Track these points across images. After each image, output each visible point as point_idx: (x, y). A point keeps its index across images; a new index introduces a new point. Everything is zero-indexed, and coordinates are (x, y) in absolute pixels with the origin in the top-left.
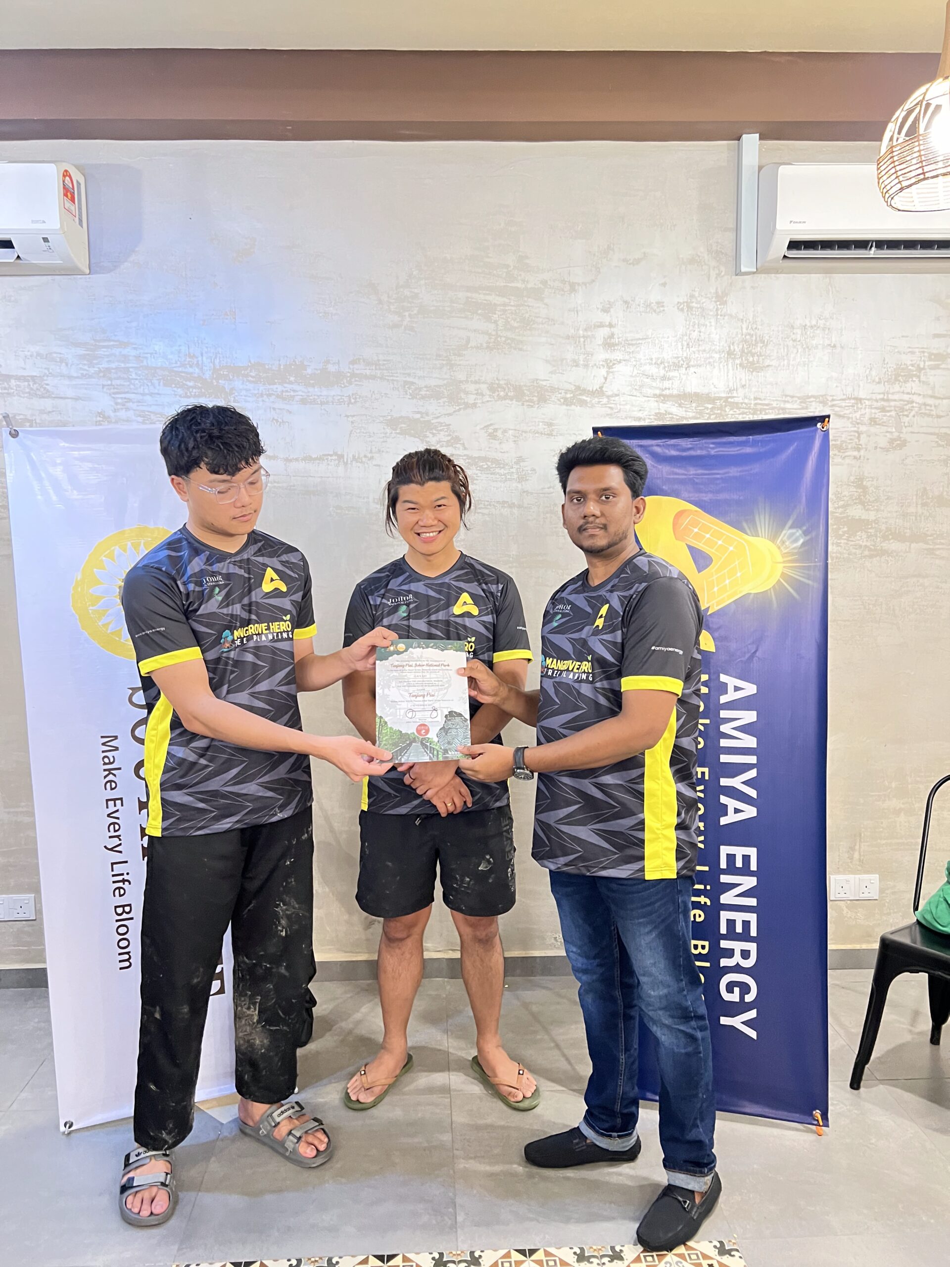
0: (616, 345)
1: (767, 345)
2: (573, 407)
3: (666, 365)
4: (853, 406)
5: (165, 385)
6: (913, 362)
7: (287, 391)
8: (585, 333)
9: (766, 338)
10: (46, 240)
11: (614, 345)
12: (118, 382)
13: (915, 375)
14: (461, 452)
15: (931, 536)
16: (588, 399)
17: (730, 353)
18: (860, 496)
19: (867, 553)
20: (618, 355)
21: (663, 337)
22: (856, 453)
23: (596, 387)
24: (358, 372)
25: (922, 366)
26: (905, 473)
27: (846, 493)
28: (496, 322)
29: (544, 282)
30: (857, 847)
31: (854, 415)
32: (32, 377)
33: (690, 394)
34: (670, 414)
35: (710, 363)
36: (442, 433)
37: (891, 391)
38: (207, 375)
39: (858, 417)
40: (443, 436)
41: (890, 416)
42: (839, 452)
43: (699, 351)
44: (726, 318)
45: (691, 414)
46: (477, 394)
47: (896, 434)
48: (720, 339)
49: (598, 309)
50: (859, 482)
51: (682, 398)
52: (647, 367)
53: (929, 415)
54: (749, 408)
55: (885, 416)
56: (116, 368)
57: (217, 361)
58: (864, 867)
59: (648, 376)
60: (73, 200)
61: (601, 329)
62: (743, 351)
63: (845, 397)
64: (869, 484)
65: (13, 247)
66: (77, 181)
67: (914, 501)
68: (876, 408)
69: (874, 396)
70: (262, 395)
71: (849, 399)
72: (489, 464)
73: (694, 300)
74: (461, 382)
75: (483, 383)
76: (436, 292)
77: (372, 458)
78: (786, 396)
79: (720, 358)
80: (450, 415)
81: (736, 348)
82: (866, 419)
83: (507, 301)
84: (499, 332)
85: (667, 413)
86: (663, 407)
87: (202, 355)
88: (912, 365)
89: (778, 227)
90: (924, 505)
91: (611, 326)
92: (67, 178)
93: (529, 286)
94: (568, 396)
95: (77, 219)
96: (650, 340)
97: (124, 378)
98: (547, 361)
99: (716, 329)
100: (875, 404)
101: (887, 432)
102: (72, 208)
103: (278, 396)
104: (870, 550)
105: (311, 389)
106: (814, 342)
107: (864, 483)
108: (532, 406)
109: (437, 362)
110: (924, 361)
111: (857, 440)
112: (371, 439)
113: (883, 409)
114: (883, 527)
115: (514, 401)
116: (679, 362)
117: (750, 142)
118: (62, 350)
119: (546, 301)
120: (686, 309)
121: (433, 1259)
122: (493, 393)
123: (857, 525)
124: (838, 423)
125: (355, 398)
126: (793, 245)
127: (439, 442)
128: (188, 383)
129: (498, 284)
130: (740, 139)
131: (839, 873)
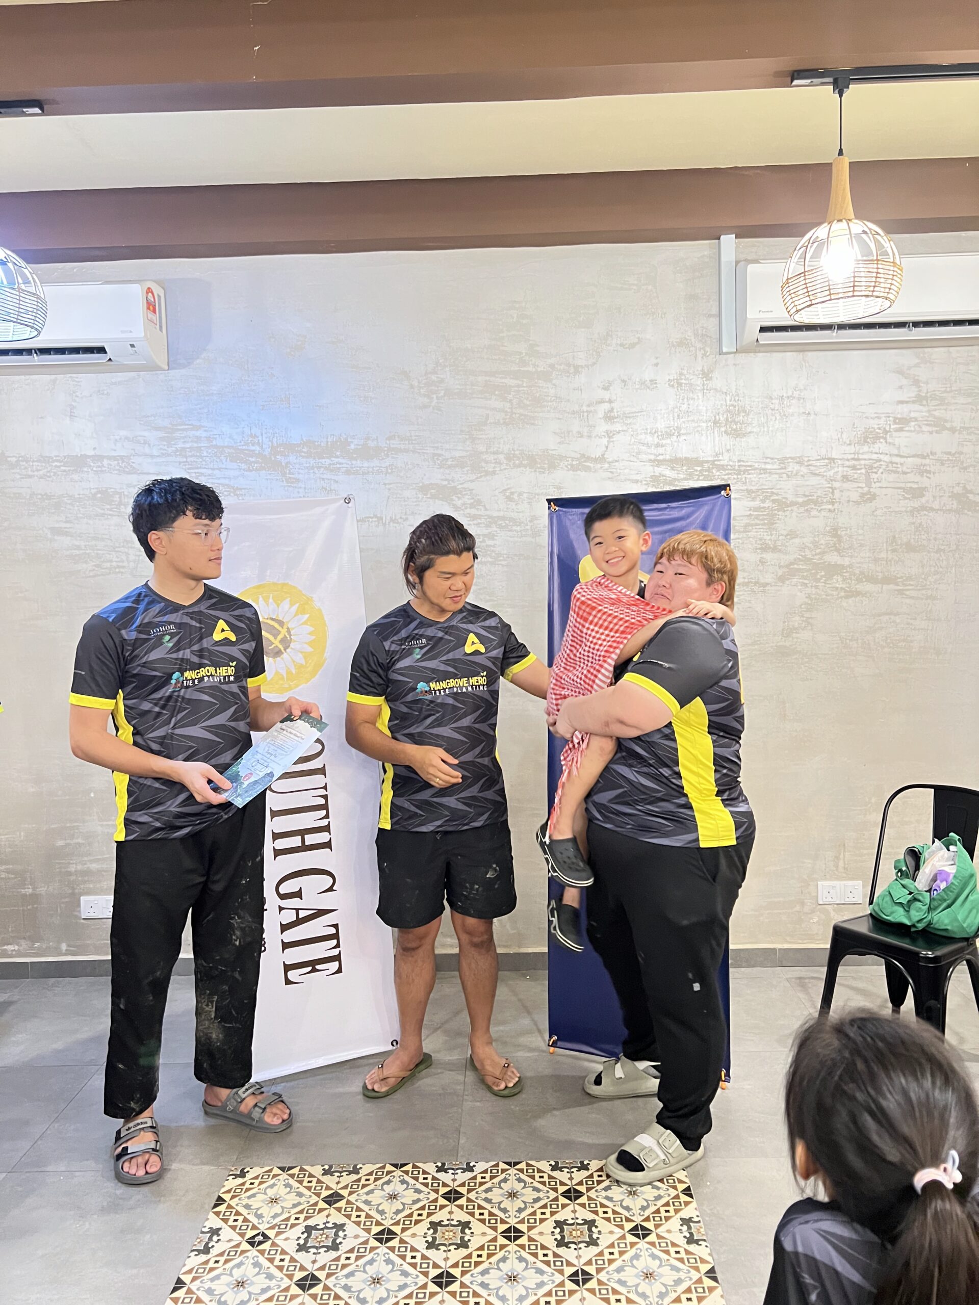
0: (616, 418)
1: (748, 415)
2: (579, 472)
3: (660, 434)
5: (231, 461)
6: (880, 426)
7: (334, 464)
8: (589, 409)
9: (748, 408)
10: (132, 346)
11: (613, 418)
12: (192, 459)
13: (882, 437)
14: (482, 512)
15: (902, 577)
16: (592, 465)
17: (715, 422)
18: (835, 544)
19: (843, 594)
20: (618, 427)
21: (657, 410)
22: (830, 507)
23: (599, 454)
24: (392, 446)
25: (888, 429)
26: (875, 524)
27: (822, 542)
28: (511, 401)
29: (552, 366)
30: (842, 856)
31: (828, 473)
32: (122, 457)
33: (681, 459)
34: (663, 476)
35: (698, 431)
36: (467, 497)
37: (861, 452)
38: (267, 452)
39: (832, 475)
40: (467, 500)
41: (860, 473)
42: (815, 505)
43: (688, 421)
44: (712, 391)
45: (682, 476)
46: (495, 463)
47: (866, 489)
48: (707, 410)
49: (599, 387)
50: (834, 532)
51: (674, 462)
52: (643, 436)
53: (896, 472)
54: (734, 469)
55: (856, 473)
56: (192, 448)
57: (275, 440)
58: (849, 875)
59: (643, 444)
60: (154, 311)
61: (603, 404)
62: (727, 420)
63: (819, 457)
64: (843, 533)
65: (106, 352)
66: (158, 295)
67: (885, 547)
68: (848, 467)
69: (846, 457)
70: (313, 468)
71: (823, 459)
72: (507, 522)
73: (683, 377)
74: (482, 453)
75: (501, 453)
76: (459, 377)
77: (406, 519)
78: (767, 458)
79: (707, 427)
80: (472, 481)
81: (721, 417)
82: (839, 477)
83: (520, 383)
84: (514, 410)
85: (661, 475)
86: (658, 470)
87: (262, 435)
88: (879, 429)
89: (748, 316)
90: (894, 551)
91: (610, 401)
92: (150, 294)
93: (539, 369)
94: (574, 463)
95: (158, 327)
96: (645, 413)
97: (197, 456)
98: (555, 433)
99: (702, 401)
100: (847, 463)
101: (858, 487)
102: (154, 318)
103: (326, 468)
104: (846, 591)
105: (354, 462)
106: (791, 411)
107: (839, 533)
108: (543, 473)
109: (460, 437)
110: (890, 425)
111: (831, 495)
112: (406, 503)
113: (854, 468)
114: (857, 572)
115: (528, 468)
116: (671, 431)
117: (728, 240)
118: (146, 434)
119: (554, 382)
120: (676, 385)
121: (437, 1166)
122: (510, 461)
123: (834, 570)
124: (814, 481)
125: (392, 469)
126: (763, 329)
127: (464, 504)
128: (250, 459)
129: (512, 369)
130: (719, 239)
131: (826, 879)
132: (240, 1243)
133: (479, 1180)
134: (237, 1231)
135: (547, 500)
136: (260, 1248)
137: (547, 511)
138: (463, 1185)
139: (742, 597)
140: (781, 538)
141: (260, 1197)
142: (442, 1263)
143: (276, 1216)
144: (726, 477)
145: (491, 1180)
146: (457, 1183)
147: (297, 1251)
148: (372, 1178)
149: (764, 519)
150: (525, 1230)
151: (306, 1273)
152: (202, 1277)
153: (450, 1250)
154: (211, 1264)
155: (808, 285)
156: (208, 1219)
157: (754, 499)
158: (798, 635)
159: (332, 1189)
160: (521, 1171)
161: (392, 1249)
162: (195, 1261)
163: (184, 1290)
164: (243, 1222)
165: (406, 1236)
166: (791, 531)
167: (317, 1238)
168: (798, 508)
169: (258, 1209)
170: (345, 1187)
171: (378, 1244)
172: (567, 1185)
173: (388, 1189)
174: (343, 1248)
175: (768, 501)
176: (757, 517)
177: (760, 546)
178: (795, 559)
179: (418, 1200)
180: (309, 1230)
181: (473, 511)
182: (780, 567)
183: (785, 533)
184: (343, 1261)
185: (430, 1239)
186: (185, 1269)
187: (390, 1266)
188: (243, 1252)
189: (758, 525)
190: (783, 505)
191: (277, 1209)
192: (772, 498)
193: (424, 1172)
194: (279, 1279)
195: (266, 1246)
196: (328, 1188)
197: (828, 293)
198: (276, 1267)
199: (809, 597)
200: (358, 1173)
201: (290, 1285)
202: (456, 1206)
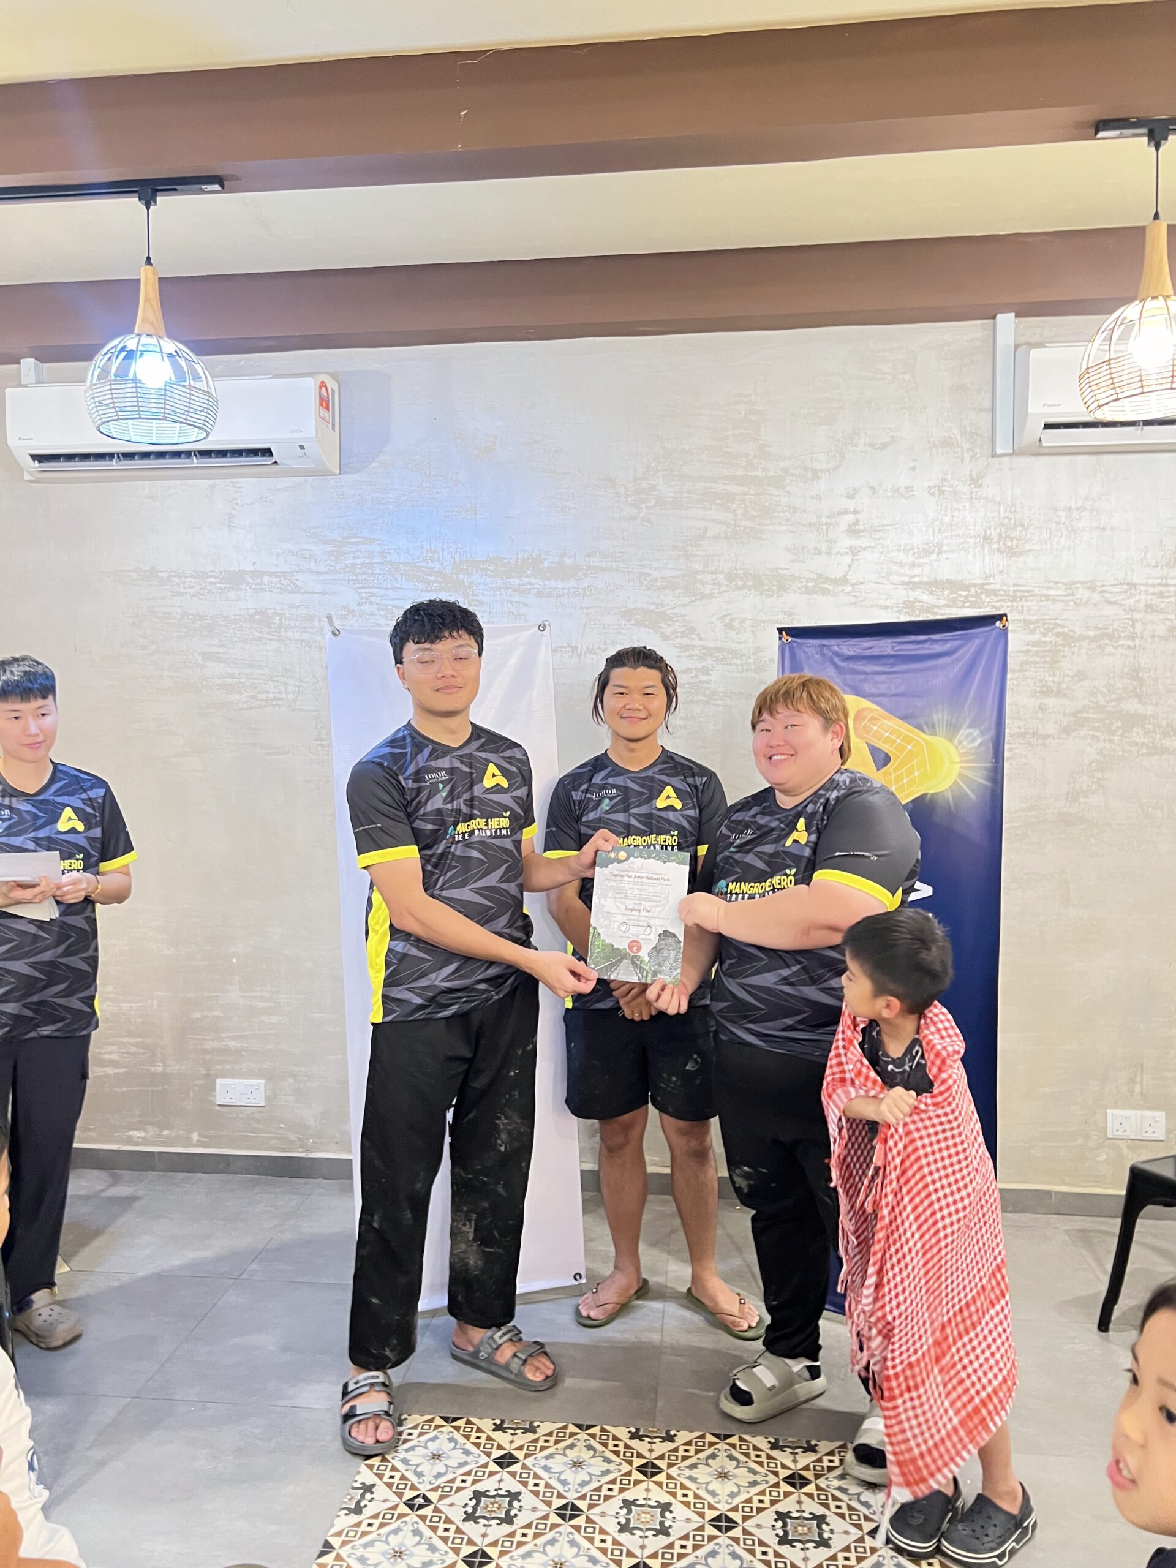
0: (863, 531)
1: (1027, 529)
2: (815, 596)
3: (916, 551)
4: (1126, 592)
5: (405, 579)
7: (524, 585)
8: (829, 521)
9: (1026, 522)
10: (302, 447)
11: (860, 531)
12: (363, 577)
14: (696, 642)
16: (831, 588)
17: (987, 538)
18: (1135, 689)
19: (1144, 751)
20: (864, 542)
21: (913, 523)
22: (1130, 643)
23: (839, 575)
24: (592, 564)
27: (1120, 685)
28: (734, 511)
29: (785, 470)
30: (1138, 1079)
31: (1127, 602)
32: (284, 573)
33: (942, 581)
34: (919, 602)
35: (964, 548)
36: (678, 624)
37: (1170, 576)
38: (447, 571)
39: (1132, 604)
40: (677, 627)
41: (1168, 603)
42: (1111, 641)
43: (951, 536)
44: (982, 501)
45: (942, 602)
46: (714, 584)
48: (975, 525)
49: (842, 495)
50: (1134, 673)
51: (934, 585)
52: (895, 554)
54: (1008, 595)
55: (1163, 602)
56: (362, 564)
57: (457, 556)
58: (1148, 1102)
59: (896, 563)
60: (327, 408)
61: (846, 515)
62: (1000, 535)
63: (1116, 582)
64: (1146, 675)
65: (271, 455)
66: (332, 390)
68: (1153, 594)
69: (1150, 581)
70: (499, 589)
71: (1121, 584)
72: (725, 654)
73: (946, 484)
74: (698, 572)
75: (720, 573)
76: (673, 483)
78: (1049, 582)
79: (975, 543)
80: (685, 605)
81: (993, 532)
82: (1141, 606)
83: (745, 489)
84: (738, 522)
85: (916, 601)
86: (913, 595)
87: (443, 551)
89: (1030, 410)
91: (855, 512)
92: (323, 389)
93: (770, 474)
94: (809, 584)
95: (329, 425)
96: (898, 526)
97: (368, 574)
98: (788, 550)
99: (970, 513)
100: (1152, 590)
101: (1166, 619)
102: (326, 416)
103: (515, 590)
104: (1148, 747)
105: (547, 583)
106: (1081, 525)
107: (1140, 675)
108: (771, 596)
109: (672, 553)
111: (1131, 629)
112: (605, 631)
113: (1161, 595)
114: (1164, 723)
115: (752, 591)
116: (930, 547)
117: (1006, 321)
118: (310, 547)
119: (787, 489)
120: (937, 494)
121: (630, 1432)
122: (731, 582)
123: (1131, 720)
124: (1109, 611)
125: (591, 591)
126: (1048, 426)
127: (674, 632)
128: (429, 578)
129: (738, 473)
130: (994, 318)
131: (1117, 1108)
132: (397, 1505)
133: (681, 1453)
134: (394, 1489)
135: (778, 629)
136: (420, 1512)
137: (777, 642)
138: (662, 1457)
139: (1017, 751)
140: (1066, 679)
141: (420, 1451)
142: (638, 1552)
143: (439, 1475)
144: (998, 604)
145: (696, 1454)
146: (655, 1455)
147: (464, 1520)
148: (552, 1439)
149: (1044, 657)
150: (739, 1520)
151: (473, 1549)
152: (351, 1541)
153: (646, 1537)
154: (364, 1527)
155: (1114, 376)
156: (359, 1473)
157: (1033, 632)
158: (1086, 800)
159: (505, 1449)
160: (733, 1446)
161: (577, 1528)
162: (345, 1521)
163: (332, 1555)
164: (400, 1479)
165: (594, 1513)
166: (1079, 671)
167: (487, 1506)
168: (1088, 643)
169: (418, 1465)
170: (520, 1448)
171: (561, 1521)
172: (789, 1469)
173: (572, 1454)
174: (519, 1521)
175: (1050, 634)
176: (1036, 653)
177: (1038, 689)
178: (1084, 706)
179: (608, 1472)
180: (478, 1496)
181: (685, 641)
182: (1065, 715)
183: (1071, 673)
184: (518, 1538)
185: (623, 1521)
186: (333, 1531)
187: (575, 1550)
188: (400, 1516)
189: (1036, 663)
190: (1069, 639)
191: (440, 1467)
192: (1056, 631)
193: (615, 1438)
194: (442, 1553)
195: (428, 1511)
196: (500, 1447)
197: (1139, 384)
198: (439, 1537)
199: (1100, 752)
200: (534, 1432)
201: (455, 1563)
202: (654, 1482)
